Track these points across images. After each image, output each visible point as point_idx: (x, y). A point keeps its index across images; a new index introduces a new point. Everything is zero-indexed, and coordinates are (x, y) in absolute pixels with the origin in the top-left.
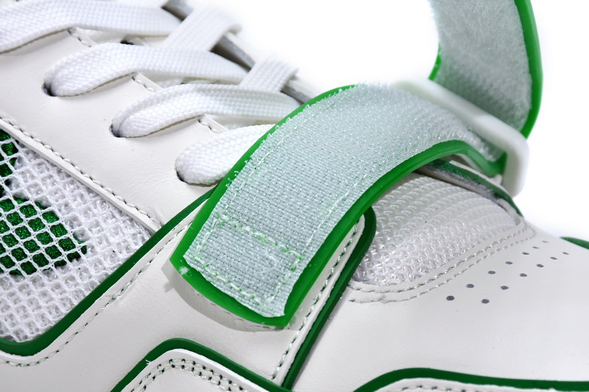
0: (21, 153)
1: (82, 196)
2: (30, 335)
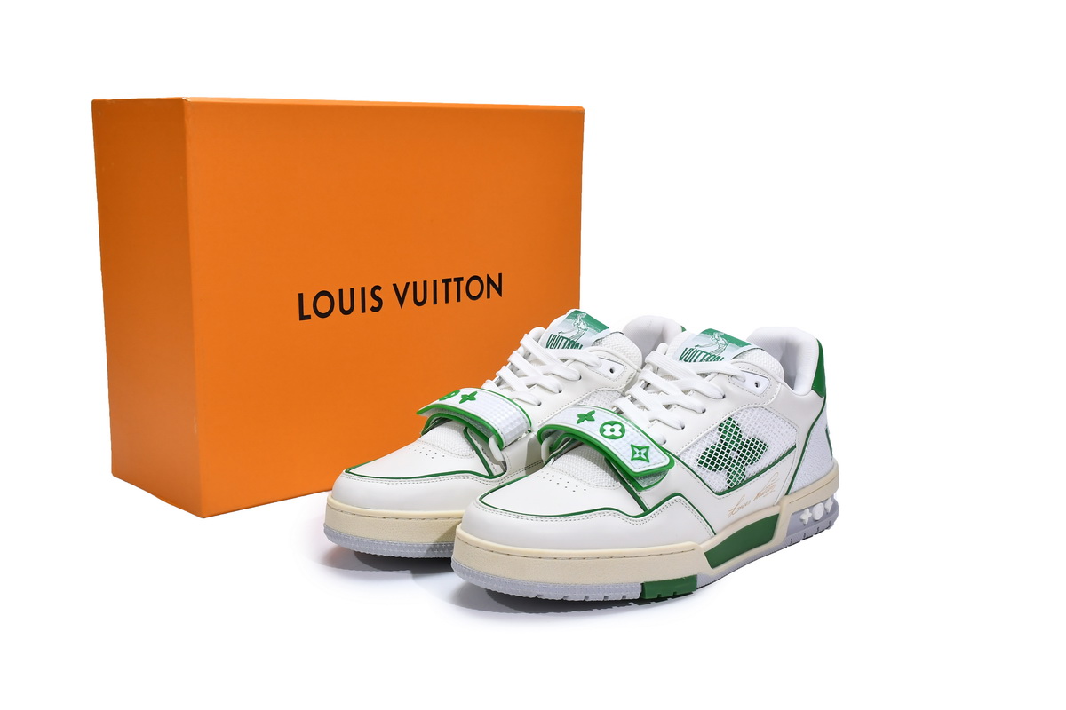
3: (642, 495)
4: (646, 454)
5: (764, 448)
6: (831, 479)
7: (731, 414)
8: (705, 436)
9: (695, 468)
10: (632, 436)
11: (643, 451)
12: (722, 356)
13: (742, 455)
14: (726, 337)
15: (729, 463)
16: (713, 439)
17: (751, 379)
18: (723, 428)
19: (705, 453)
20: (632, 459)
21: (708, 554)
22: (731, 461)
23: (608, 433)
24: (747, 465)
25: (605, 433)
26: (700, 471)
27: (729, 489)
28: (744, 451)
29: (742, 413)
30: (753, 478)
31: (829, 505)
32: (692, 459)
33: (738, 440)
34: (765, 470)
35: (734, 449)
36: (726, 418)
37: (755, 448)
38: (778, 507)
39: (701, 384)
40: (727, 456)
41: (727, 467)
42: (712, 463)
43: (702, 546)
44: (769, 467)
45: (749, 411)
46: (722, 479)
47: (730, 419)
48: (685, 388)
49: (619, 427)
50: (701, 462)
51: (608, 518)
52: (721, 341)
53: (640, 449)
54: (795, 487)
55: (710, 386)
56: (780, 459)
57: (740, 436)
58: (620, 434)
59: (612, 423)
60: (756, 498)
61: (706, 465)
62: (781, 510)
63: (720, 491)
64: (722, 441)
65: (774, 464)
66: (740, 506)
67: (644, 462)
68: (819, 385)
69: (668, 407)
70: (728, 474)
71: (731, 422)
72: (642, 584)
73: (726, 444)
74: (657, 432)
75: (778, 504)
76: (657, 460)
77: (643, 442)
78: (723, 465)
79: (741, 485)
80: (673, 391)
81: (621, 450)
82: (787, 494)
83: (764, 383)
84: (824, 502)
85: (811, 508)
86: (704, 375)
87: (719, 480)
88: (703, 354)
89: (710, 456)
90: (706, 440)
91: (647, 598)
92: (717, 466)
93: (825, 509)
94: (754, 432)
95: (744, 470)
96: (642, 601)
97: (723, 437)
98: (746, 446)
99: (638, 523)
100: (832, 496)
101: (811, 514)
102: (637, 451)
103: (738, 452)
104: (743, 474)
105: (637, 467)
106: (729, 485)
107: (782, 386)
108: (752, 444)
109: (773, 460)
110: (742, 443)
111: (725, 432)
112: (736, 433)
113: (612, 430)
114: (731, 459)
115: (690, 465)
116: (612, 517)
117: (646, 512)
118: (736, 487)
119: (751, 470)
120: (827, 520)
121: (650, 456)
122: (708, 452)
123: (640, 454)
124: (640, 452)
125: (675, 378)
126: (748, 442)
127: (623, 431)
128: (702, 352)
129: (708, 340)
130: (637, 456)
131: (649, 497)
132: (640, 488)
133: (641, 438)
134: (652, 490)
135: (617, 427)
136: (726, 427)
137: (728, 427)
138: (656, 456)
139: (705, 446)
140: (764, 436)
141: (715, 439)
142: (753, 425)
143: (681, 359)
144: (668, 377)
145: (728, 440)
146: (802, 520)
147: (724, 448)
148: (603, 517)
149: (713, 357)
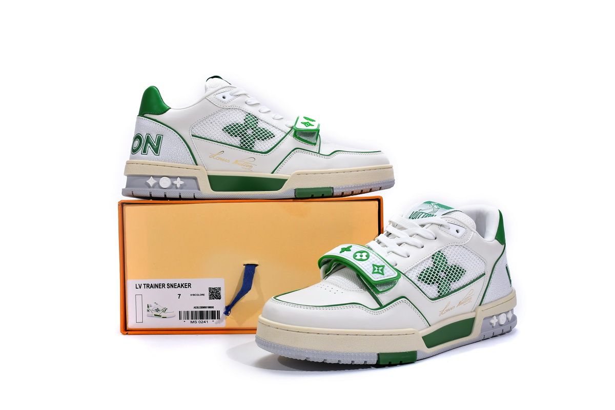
0: (259, 120)
3: (380, 296)
4: (382, 270)
5: (463, 272)
6: (511, 298)
7: (440, 249)
8: (422, 262)
9: (416, 281)
10: (374, 259)
11: (380, 268)
12: (435, 214)
13: (448, 275)
14: (439, 205)
15: (439, 280)
16: (428, 264)
17: (454, 228)
18: (435, 257)
19: (422, 272)
20: (373, 273)
21: (425, 338)
22: (441, 279)
23: (358, 257)
24: (451, 282)
25: (356, 258)
26: (419, 284)
27: (439, 297)
28: (449, 272)
29: (448, 249)
30: (455, 291)
31: (510, 316)
32: (414, 276)
33: (445, 266)
34: (464, 287)
35: (442, 271)
36: (437, 251)
37: (456, 272)
38: (474, 313)
39: (420, 231)
40: (437, 275)
41: (437, 282)
42: (427, 279)
43: (420, 332)
44: (467, 285)
45: (453, 248)
46: (434, 290)
47: (439, 252)
48: (411, 234)
49: (366, 254)
50: (420, 278)
51: (355, 310)
52: (435, 206)
53: (378, 267)
54: (486, 300)
55: (427, 232)
56: (474, 280)
57: (446, 263)
58: (366, 258)
59: (361, 252)
60: (459, 305)
61: (423, 280)
62: (476, 315)
63: (433, 297)
64: (434, 266)
65: (470, 284)
66: (447, 309)
67: (381, 275)
68: (501, 236)
69: (400, 245)
70: (439, 287)
71: (440, 254)
72: (378, 354)
73: (437, 267)
74: (391, 259)
75: (474, 311)
76: (389, 274)
77: (381, 263)
78: (435, 280)
79: (447, 295)
80: (403, 236)
81: (366, 267)
82: (480, 305)
83: (462, 230)
84: (507, 313)
85: (498, 315)
86: (423, 226)
87: (432, 290)
88: (424, 214)
89: (426, 274)
90: (424, 264)
91: (381, 363)
92: (430, 281)
93: (507, 318)
94: (456, 261)
95: (450, 285)
96: (378, 366)
97: (434, 263)
98: (451, 270)
99: (376, 313)
100: (512, 310)
101: (497, 320)
102: (376, 268)
103: (445, 273)
104: (448, 287)
105: (376, 278)
106: (439, 294)
107: (474, 234)
108: (454, 269)
109: (469, 281)
110: (448, 267)
111: (436, 260)
112: (443, 261)
113: (361, 256)
114: (440, 277)
115: (412, 279)
116: (358, 309)
117: (381, 307)
118: (444, 296)
119: (454, 286)
120: (509, 326)
121: (385, 271)
122: (425, 272)
123: (378, 270)
124: (378, 269)
125: (405, 229)
126: (452, 267)
127: (368, 256)
128: (423, 213)
129: (428, 206)
130: (376, 271)
131: (384, 298)
132: (378, 292)
133: (379, 260)
134: (386, 293)
135: (364, 254)
136: (437, 257)
137: (438, 257)
138: (388, 271)
139: (423, 268)
140: (463, 265)
141: (430, 264)
142: (455, 257)
143: (410, 218)
144: (402, 228)
145: (438, 264)
146: (491, 324)
147: (435, 270)
148: (352, 308)
149: (430, 215)
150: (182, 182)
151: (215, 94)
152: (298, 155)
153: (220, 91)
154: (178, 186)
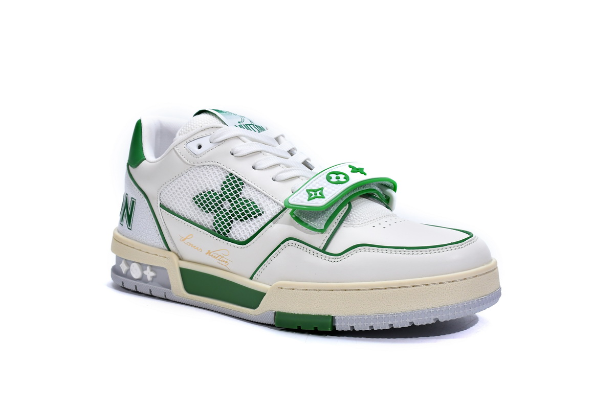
0: (245, 185)
1: (263, 197)
2: (245, 239)
150: (153, 274)
151: (188, 141)
152: (290, 250)
153: (196, 137)
154: (149, 279)
